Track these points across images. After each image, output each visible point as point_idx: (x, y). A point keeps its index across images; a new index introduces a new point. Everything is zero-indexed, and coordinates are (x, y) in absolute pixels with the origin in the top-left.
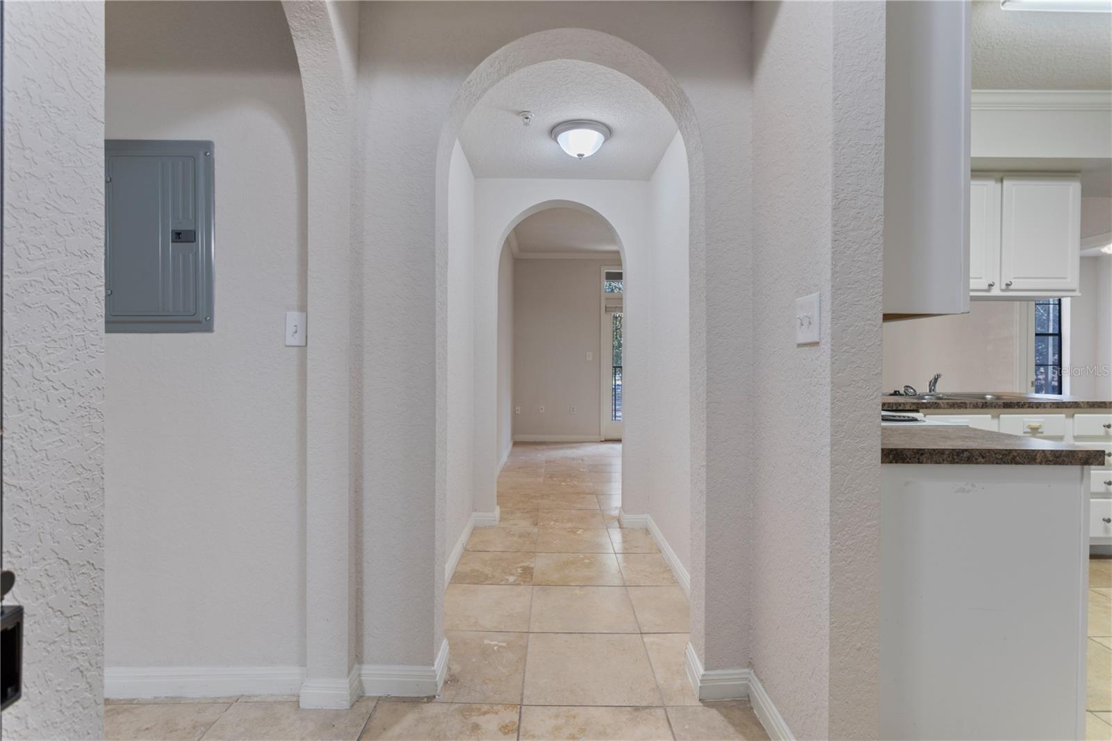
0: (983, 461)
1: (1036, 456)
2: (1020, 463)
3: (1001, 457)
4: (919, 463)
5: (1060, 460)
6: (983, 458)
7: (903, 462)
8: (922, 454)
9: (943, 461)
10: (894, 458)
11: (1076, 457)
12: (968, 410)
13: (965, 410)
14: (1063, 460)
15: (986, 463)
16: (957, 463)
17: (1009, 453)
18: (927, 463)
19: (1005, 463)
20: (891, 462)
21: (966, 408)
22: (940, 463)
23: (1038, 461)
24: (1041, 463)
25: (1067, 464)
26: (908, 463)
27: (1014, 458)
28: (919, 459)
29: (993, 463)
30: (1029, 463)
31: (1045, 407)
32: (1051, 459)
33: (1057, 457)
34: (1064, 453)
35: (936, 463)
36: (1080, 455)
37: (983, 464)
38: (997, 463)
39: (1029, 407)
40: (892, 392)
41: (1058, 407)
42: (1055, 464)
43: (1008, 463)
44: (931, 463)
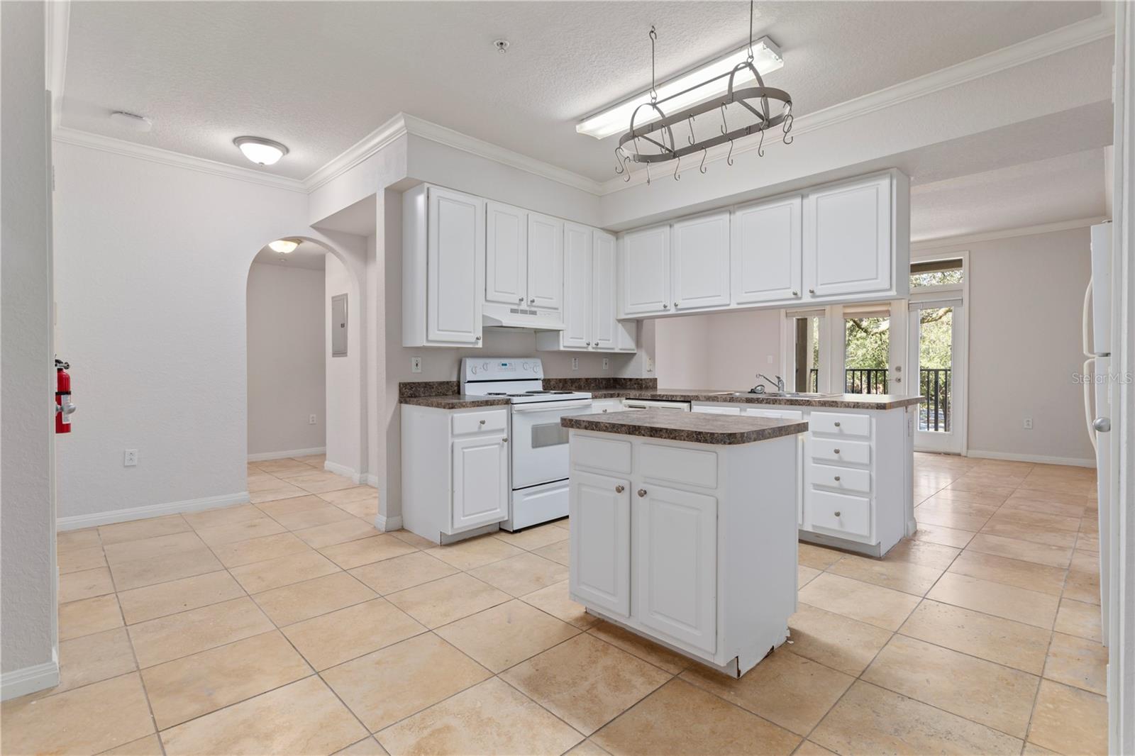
31: (780, 404)
39: (766, 403)
40: (750, 390)
41: (792, 404)
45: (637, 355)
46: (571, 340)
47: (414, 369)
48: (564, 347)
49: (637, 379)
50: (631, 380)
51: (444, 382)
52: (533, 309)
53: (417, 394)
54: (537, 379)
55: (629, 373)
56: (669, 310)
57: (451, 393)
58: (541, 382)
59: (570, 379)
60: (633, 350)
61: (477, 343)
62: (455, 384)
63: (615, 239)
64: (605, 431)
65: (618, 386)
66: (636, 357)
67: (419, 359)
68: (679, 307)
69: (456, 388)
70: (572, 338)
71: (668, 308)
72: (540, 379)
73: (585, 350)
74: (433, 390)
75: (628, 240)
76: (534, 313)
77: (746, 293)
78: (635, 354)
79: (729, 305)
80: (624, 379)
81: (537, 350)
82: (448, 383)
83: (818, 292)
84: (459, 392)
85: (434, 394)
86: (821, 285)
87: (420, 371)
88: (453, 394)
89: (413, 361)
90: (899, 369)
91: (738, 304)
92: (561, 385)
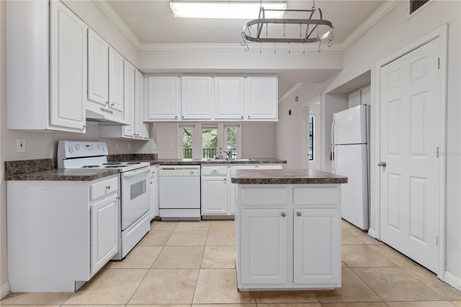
0: (48, 179)
1: (66, 177)
2: (61, 180)
3: (54, 178)
4: (25, 180)
5: (74, 179)
6: (48, 178)
7: (20, 180)
8: (26, 177)
9: (34, 179)
10: (17, 179)
11: (80, 178)
12: (218, 164)
13: (216, 164)
14: (76, 179)
15: (48, 180)
16: (39, 180)
17: (57, 177)
18: (28, 180)
19: (55, 180)
20: (16, 180)
21: (217, 164)
22: (32, 180)
23: (67, 179)
24: (68, 180)
25: (77, 180)
26: (21, 180)
27: (58, 178)
28: (25, 179)
29: (51, 180)
30: (63, 180)
32: (71, 179)
33: (73, 178)
34: (75, 177)
35: (31, 180)
36: (81, 177)
37: (47, 180)
38: (52, 180)
42: (73, 180)
43: (56, 180)
44: (29, 180)
45: (149, 142)
46: (128, 131)
47: (19, 149)
48: (125, 135)
49: (150, 154)
50: (145, 155)
51: (45, 159)
52: (111, 110)
53: (23, 171)
54: (103, 156)
55: (144, 151)
56: (178, 119)
57: (50, 168)
58: (106, 157)
59: (116, 155)
60: (148, 139)
61: (82, 130)
62: (53, 161)
63: (143, 77)
64: (275, 183)
65: (136, 158)
66: (148, 143)
67: (23, 141)
68: (184, 118)
69: (53, 164)
70: (128, 130)
71: (177, 118)
72: (105, 156)
73: (132, 138)
74: (36, 166)
75: (152, 79)
76: (111, 112)
77: (219, 114)
78: (148, 141)
79: (210, 119)
80: (141, 154)
81: (100, 137)
82: (47, 160)
83: (251, 117)
84: (56, 167)
85: (37, 170)
86: (252, 114)
87: (24, 151)
88: (51, 169)
89: (18, 142)
90: (221, 149)
91: (215, 119)
92: (112, 159)
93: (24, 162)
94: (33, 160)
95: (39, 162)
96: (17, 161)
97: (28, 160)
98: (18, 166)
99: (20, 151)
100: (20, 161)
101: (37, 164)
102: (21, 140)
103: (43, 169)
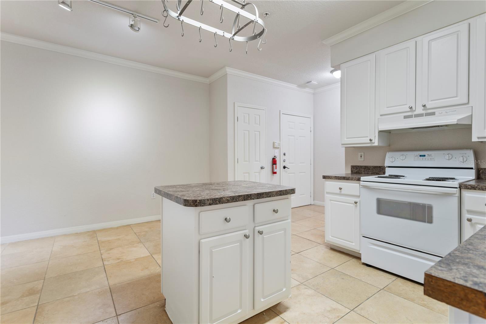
93: (361, 167)
94: (368, 166)
95: (372, 168)
96: (357, 166)
97: (364, 166)
98: (357, 169)
99: (360, 160)
100: (358, 166)
101: (371, 169)
102: (360, 153)
103: (375, 173)
